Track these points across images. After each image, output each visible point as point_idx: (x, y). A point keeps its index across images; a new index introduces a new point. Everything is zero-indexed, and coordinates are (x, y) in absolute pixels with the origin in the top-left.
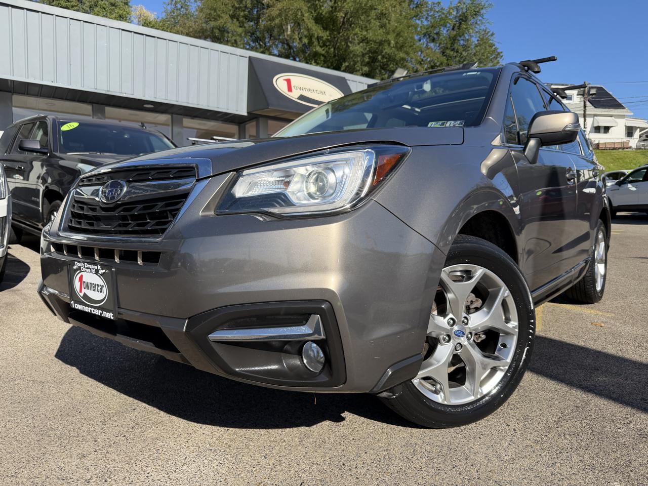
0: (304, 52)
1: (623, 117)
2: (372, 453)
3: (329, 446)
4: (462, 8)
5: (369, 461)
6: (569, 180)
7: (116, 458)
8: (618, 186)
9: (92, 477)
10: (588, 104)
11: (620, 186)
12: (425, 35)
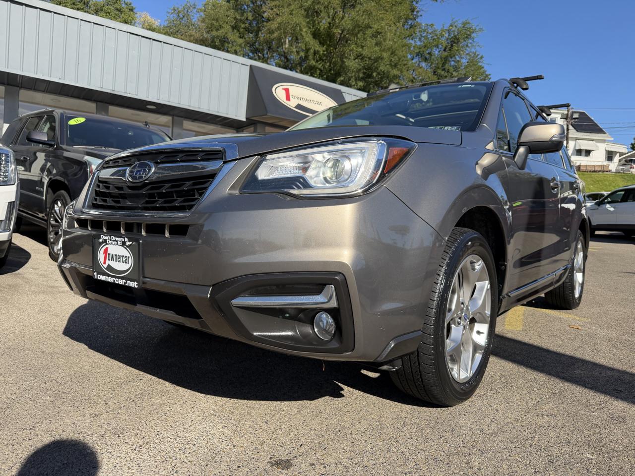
0: (301, 65)
1: (604, 141)
2: (366, 423)
3: (326, 416)
4: (454, 31)
5: (363, 430)
6: (553, 189)
7: (127, 418)
8: (597, 206)
9: (105, 432)
10: (571, 127)
11: (599, 206)
12: (417, 55)
